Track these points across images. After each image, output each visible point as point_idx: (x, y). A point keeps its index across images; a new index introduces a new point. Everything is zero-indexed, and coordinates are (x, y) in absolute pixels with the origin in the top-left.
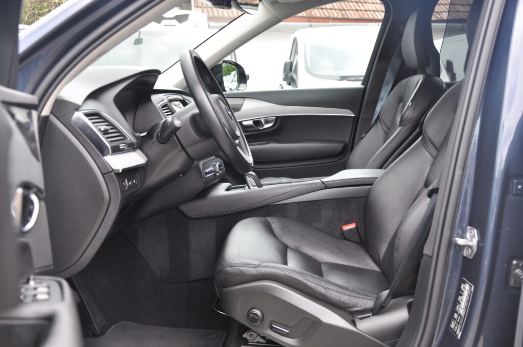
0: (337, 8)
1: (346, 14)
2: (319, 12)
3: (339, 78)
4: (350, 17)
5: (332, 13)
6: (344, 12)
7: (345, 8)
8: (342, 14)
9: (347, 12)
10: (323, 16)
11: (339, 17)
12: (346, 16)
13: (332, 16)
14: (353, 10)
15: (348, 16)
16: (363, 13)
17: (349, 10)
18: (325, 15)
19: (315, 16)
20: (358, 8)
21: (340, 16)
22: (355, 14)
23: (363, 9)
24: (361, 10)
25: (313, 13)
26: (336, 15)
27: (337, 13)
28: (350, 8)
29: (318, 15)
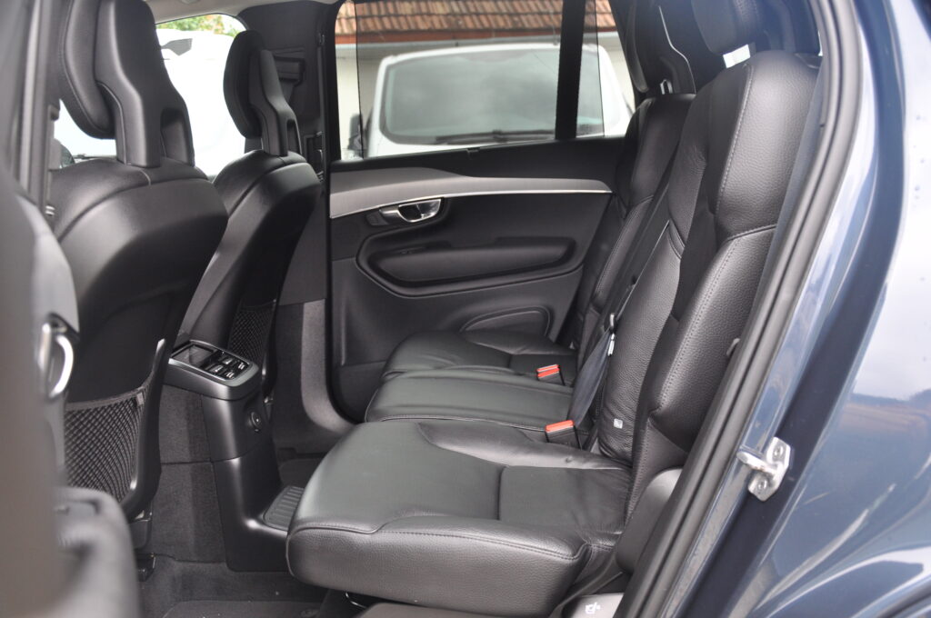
0: (504, 11)
1: (521, 21)
2: (473, 21)
3: (434, 140)
4: (527, 25)
5: (496, 21)
6: (516, 19)
7: (520, 10)
8: (514, 22)
9: (523, 18)
10: (479, 26)
11: (507, 28)
12: (520, 25)
13: (494, 26)
14: (533, 14)
15: (523, 25)
16: (550, 18)
17: (526, 14)
18: (482, 24)
19: (463, 27)
20: (542, 9)
21: (510, 26)
22: (536, 20)
23: (551, 11)
24: (548, 14)
25: (461, 22)
26: (502, 24)
27: (505, 21)
28: (527, 10)
29: (470, 26)
